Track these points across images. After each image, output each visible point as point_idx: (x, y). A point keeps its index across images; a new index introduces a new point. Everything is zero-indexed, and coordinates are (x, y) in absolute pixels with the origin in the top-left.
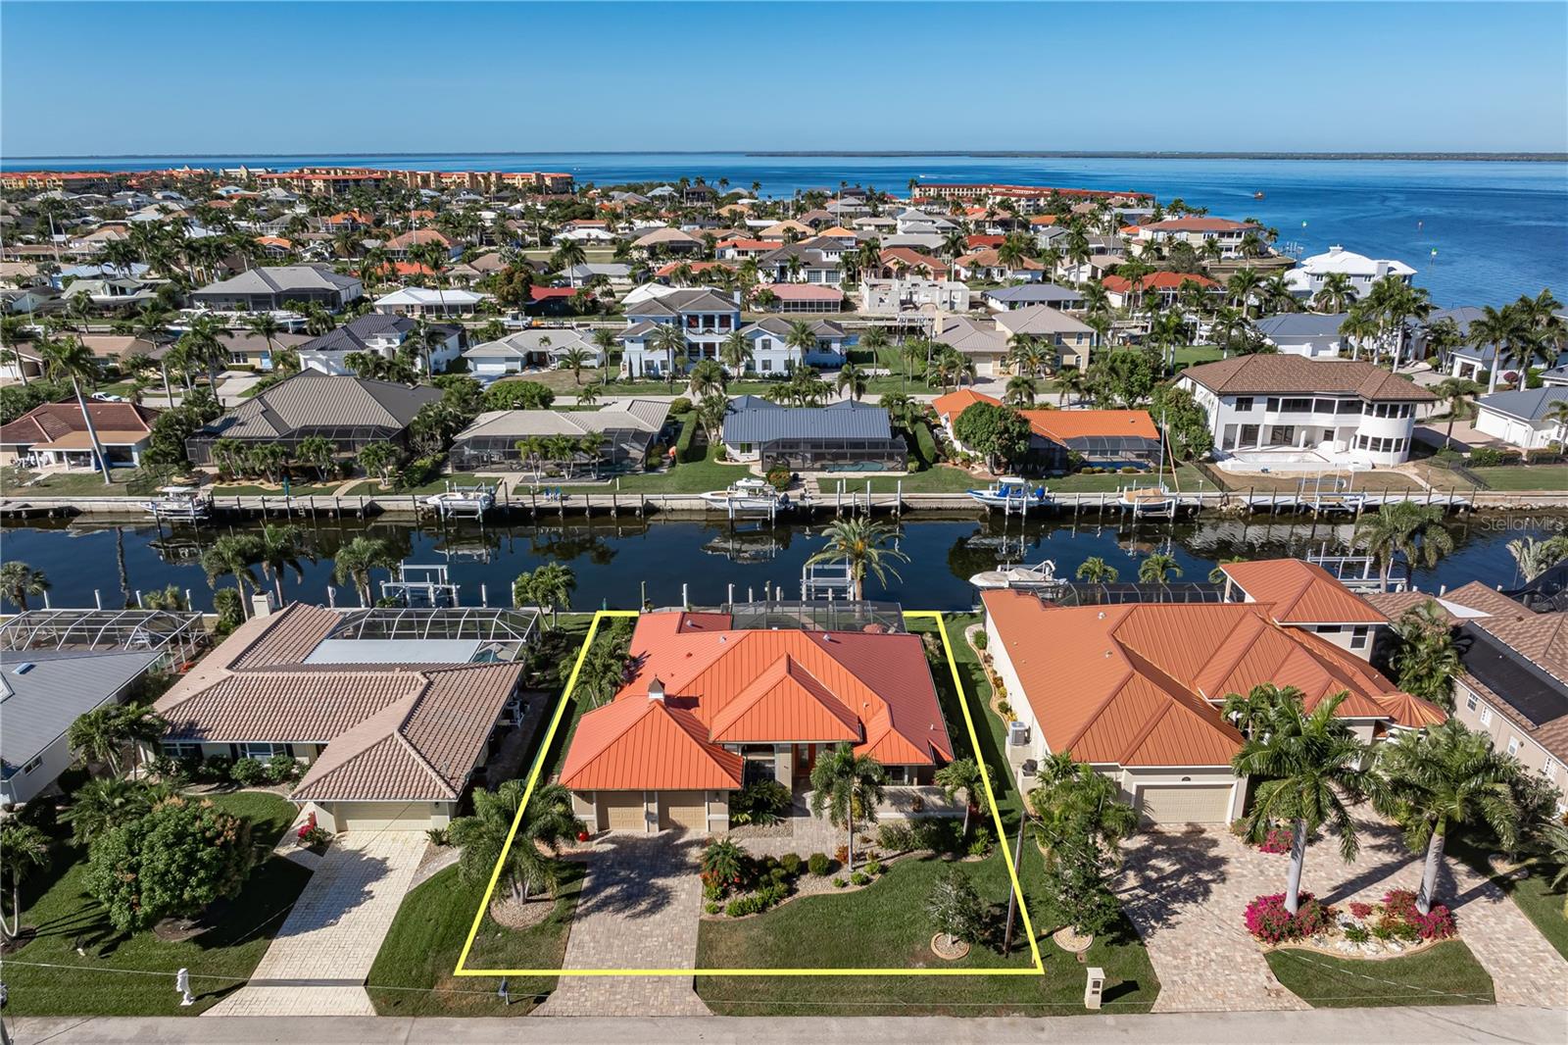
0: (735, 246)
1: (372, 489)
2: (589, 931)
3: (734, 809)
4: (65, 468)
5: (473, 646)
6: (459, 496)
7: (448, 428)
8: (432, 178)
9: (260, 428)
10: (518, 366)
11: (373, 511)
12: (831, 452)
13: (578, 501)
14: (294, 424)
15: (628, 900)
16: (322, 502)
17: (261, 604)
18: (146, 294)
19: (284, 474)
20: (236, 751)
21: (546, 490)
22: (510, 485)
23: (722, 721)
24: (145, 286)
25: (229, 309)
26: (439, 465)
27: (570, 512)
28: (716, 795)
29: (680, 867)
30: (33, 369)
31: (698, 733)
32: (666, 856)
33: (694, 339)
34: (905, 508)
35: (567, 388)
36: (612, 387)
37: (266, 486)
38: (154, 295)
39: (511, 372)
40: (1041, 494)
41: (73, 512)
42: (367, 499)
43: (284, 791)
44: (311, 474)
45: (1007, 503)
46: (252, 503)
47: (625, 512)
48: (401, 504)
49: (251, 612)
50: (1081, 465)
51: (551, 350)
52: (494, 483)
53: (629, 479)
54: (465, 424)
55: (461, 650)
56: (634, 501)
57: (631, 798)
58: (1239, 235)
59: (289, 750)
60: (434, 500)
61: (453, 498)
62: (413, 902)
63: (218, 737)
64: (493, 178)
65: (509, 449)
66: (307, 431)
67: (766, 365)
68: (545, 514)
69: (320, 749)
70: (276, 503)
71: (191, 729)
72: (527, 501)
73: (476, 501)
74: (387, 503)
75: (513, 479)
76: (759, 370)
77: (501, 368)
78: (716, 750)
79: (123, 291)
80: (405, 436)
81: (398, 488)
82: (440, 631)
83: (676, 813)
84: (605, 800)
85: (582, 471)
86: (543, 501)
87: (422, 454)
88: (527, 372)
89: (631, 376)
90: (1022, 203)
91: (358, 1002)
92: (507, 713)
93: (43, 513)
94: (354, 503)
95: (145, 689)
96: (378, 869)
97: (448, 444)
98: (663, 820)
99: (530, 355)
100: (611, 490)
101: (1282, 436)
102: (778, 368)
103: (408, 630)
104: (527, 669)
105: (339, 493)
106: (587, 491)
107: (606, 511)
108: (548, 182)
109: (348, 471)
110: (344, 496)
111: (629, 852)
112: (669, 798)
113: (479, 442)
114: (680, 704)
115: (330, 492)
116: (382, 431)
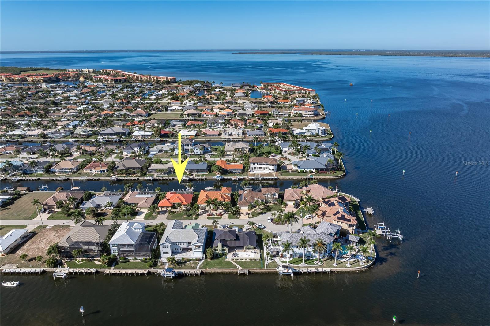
0: (206, 114)
1: (138, 176)
2: (159, 216)
3: (172, 208)
4: (96, 173)
5: (151, 195)
6: (149, 177)
7: (147, 167)
8: (139, 77)
9: (123, 168)
10: (158, 152)
11: (138, 179)
12: (198, 171)
13: (164, 178)
14: (127, 167)
15: (162, 214)
16: (132, 178)
17: (130, 191)
18: (90, 132)
19: (126, 174)
20: (131, 204)
21: (160, 176)
22: (155, 175)
23: (171, 201)
24: (89, 131)
25: (106, 136)
26: (146, 172)
27: (163, 179)
28: (170, 207)
29: (167, 212)
30: (81, 153)
31: (169, 202)
32: (166, 211)
33: (186, 148)
34: (206, 179)
35: (165, 157)
36: (172, 157)
37: (124, 176)
38: (91, 133)
39: (156, 153)
40: (222, 177)
41: (99, 179)
42: (137, 177)
43: (135, 207)
44: (130, 174)
45: (217, 178)
46: (123, 178)
47: (170, 179)
48: (142, 178)
49: (129, 192)
50: (231, 172)
51: (163, 149)
52: (153, 175)
53: (171, 175)
54: (149, 166)
55: (150, 196)
56: (171, 178)
57: (163, 207)
58: (312, 112)
59: (135, 204)
60: (146, 178)
61: (148, 178)
62: (146, 214)
63: (129, 203)
64: (155, 78)
65: (156, 170)
66: (129, 168)
67: (197, 152)
68: (160, 179)
69: (138, 204)
70: (126, 178)
71: (127, 202)
72: (158, 178)
73: (151, 178)
74: (140, 178)
75: (156, 175)
76: (196, 153)
77: (155, 152)
78: (171, 203)
79: (86, 132)
80: (142, 169)
81: (141, 176)
82: (148, 194)
83: (167, 208)
84: (162, 207)
85: (165, 173)
86: (160, 178)
87: (144, 171)
88: (159, 153)
89: (175, 154)
90: (283, 92)
91: (143, 219)
92: (154, 201)
93: (96, 179)
94: (136, 178)
95: (121, 199)
96: (144, 212)
97: (147, 169)
98: (166, 209)
99: (160, 150)
100: (168, 176)
101: (261, 168)
102: (199, 153)
103: (145, 194)
104: (156, 198)
105: (133, 177)
106: (165, 176)
107: (167, 179)
108: (169, 80)
109: (134, 174)
110: (134, 177)
111: (163, 211)
112: (167, 207)
113: (152, 169)
114: (168, 200)
115: (132, 176)
116: (139, 168)
